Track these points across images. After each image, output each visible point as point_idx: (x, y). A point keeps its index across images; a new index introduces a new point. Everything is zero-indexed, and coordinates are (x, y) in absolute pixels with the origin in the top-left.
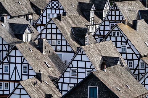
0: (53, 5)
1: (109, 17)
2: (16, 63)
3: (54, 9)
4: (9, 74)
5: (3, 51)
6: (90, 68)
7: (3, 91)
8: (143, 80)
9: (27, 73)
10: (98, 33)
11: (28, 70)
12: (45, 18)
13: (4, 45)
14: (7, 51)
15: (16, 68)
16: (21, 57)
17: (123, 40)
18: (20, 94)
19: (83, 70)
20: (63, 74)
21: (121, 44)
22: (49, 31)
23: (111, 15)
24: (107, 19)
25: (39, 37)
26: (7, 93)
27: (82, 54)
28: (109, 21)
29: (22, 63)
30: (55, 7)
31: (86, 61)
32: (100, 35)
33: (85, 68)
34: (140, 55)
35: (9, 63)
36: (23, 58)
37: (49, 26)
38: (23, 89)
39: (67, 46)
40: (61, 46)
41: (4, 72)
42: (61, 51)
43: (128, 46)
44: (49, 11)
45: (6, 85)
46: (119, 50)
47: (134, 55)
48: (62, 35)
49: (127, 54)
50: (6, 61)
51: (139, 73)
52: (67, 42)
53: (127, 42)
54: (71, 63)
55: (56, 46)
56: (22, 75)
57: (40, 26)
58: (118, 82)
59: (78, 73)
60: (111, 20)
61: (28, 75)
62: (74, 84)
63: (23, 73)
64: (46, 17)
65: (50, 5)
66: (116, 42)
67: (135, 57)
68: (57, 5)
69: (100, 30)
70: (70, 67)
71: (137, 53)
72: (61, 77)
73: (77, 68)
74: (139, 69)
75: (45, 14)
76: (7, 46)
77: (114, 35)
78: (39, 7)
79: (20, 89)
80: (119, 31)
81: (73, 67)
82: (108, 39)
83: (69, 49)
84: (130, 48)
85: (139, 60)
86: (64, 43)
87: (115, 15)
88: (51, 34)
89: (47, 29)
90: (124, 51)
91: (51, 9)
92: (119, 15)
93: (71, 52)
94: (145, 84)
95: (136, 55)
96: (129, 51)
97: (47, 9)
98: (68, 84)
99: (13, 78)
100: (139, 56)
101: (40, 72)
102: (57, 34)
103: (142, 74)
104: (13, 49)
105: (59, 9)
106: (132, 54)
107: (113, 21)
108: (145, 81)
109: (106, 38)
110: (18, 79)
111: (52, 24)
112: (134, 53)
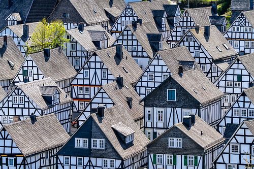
0: (127, 12)
1: (181, 23)
2: (95, 68)
3: (128, 16)
4: (89, 79)
5: (81, 57)
6: (167, 72)
7: (84, 95)
8: (217, 83)
9: (106, 78)
10: (170, 39)
11: (108, 74)
12: (119, 26)
13: (83, 51)
14: (85, 57)
15: (95, 73)
16: (101, 62)
17: (196, 45)
18: (102, 98)
19: (160, 74)
20: (141, 78)
21: (194, 49)
22: (125, 37)
23: (183, 22)
24: (179, 25)
25: (116, 44)
26: (88, 97)
27: (158, 59)
28: (181, 27)
29: (101, 68)
30: (129, 15)
31: (162, 66)
32: (173, 41)
33: (162, 72)
34: (213, 59)
35: (89, 68)
36: (102, 64)
37: (125, 33)
38: (105, 92)
39: (142, 51)
40: (137, 51)
41: (84, 77)
42: (137, 56)
43: (201, 51)
44: (123, 18)
45: (87, 89)
46: (193, 55)
47: (207, 59)
48: (137, 41)
49: (200, 58)
50: (86, 66)
51: (212, 77)
52: (142, 48)
53: (199, 47)
54: (148, 68)
55: (132, 51)
56: (102, 80)
57: (115, 33)
58: (195, 85)
59: (155, 77)
60: (183, 26)
61: (108, 80)
62: (152, 87)
63: (102, 78)
64: (121, 24)
65: (124, 12)
66: (189, 47)
67: (208, 61)
68: (131, 12)
69: (172, 36)
70: (148, 72)
71: (209, 57)
72: (139, 81)
73: (154, 72)
74: (211, 73)
75: (119, 22)
76: (85, 53)
77: (187, 40)
78: (114, 15)
79: (102, 93)
80: (192, 36)
81: (150, 71)
82: (182, 44)
83: (145, 54)
84: (203, 52)
85: (211, 64)
86: (140, 49)
87: (187, 22)
88: (127, 40)
89: (123, 35)
90: (197, 56)
91: (125, 16)
92: (191, 21)
93: (147, 57)
94: (219, 87)
95: (209, 59)
96: (202, 55)
97: (121, 16)
98: (146, 87)
99: (93, 83)
100: (211, 60)
101: (120, 76)
102: (132, 40)
103: (214, 77)
104: (93, 55)
105: (133, 16)
106: (205, 58)
107: (185, 27)
108: (219, 83)
109: (180, 43)
110: (98, 83)
111: (128, 31)
112: (207, 57)
